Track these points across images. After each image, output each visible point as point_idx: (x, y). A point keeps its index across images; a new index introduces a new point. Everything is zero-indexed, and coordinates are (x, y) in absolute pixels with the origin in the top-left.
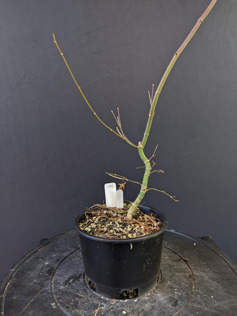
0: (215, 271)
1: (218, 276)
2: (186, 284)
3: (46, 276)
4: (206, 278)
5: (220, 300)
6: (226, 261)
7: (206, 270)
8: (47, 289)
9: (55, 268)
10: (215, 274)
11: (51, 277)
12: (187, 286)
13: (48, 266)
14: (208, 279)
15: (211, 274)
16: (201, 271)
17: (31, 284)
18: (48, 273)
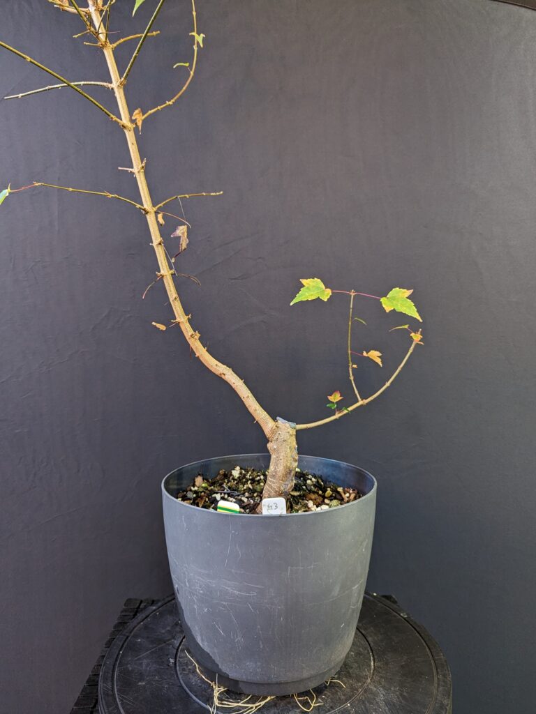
0: (405, 694)
1: (401, 702)
2: (344, 695)
4: (381, 698)
7: (392, 688)
12: (342, 697)
14: (383, 700)
15: (394, 697)
16: (383, 687)
17: (163, 631)
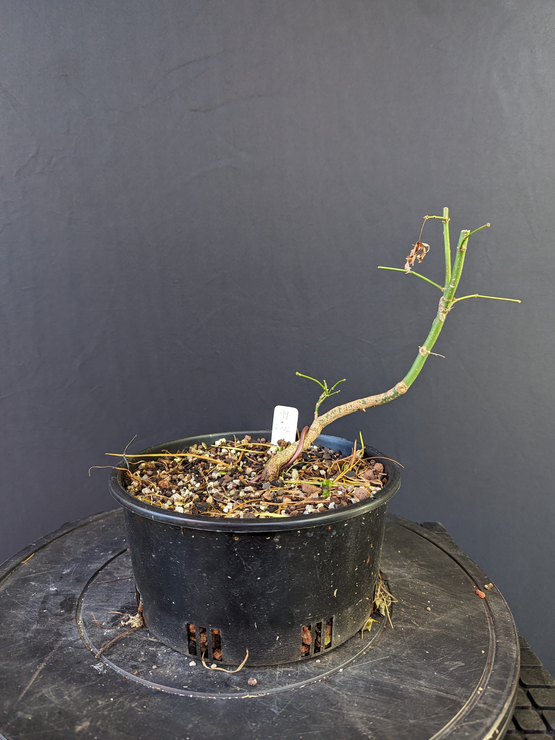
0: (421, 563)
1: (430, 572)
3: (61, 615)
4: (408, 577)
5: (443, 611)
6: (437, 544)
7: (405, 563)
8: (71, 638)
9: (78, 596)
10: (422, 569)
11: (73, 615)
13: (57, 594)
14: (413, 578)
15: (416, 570)
16: (396, 566)
17: (28, 635)
18: (62, 609)
